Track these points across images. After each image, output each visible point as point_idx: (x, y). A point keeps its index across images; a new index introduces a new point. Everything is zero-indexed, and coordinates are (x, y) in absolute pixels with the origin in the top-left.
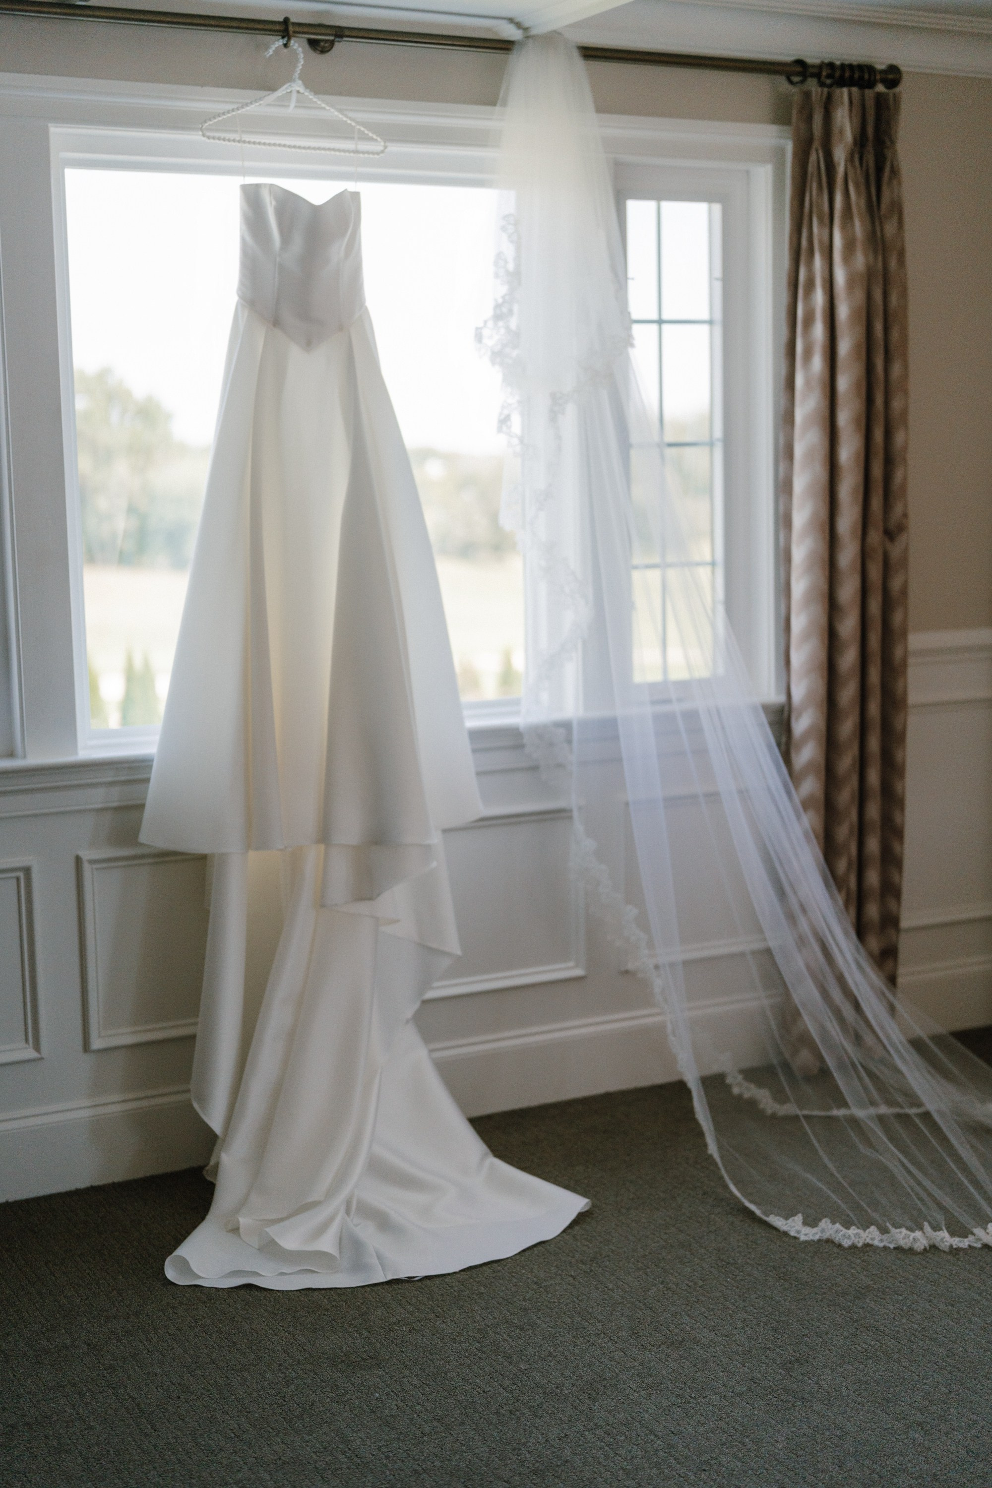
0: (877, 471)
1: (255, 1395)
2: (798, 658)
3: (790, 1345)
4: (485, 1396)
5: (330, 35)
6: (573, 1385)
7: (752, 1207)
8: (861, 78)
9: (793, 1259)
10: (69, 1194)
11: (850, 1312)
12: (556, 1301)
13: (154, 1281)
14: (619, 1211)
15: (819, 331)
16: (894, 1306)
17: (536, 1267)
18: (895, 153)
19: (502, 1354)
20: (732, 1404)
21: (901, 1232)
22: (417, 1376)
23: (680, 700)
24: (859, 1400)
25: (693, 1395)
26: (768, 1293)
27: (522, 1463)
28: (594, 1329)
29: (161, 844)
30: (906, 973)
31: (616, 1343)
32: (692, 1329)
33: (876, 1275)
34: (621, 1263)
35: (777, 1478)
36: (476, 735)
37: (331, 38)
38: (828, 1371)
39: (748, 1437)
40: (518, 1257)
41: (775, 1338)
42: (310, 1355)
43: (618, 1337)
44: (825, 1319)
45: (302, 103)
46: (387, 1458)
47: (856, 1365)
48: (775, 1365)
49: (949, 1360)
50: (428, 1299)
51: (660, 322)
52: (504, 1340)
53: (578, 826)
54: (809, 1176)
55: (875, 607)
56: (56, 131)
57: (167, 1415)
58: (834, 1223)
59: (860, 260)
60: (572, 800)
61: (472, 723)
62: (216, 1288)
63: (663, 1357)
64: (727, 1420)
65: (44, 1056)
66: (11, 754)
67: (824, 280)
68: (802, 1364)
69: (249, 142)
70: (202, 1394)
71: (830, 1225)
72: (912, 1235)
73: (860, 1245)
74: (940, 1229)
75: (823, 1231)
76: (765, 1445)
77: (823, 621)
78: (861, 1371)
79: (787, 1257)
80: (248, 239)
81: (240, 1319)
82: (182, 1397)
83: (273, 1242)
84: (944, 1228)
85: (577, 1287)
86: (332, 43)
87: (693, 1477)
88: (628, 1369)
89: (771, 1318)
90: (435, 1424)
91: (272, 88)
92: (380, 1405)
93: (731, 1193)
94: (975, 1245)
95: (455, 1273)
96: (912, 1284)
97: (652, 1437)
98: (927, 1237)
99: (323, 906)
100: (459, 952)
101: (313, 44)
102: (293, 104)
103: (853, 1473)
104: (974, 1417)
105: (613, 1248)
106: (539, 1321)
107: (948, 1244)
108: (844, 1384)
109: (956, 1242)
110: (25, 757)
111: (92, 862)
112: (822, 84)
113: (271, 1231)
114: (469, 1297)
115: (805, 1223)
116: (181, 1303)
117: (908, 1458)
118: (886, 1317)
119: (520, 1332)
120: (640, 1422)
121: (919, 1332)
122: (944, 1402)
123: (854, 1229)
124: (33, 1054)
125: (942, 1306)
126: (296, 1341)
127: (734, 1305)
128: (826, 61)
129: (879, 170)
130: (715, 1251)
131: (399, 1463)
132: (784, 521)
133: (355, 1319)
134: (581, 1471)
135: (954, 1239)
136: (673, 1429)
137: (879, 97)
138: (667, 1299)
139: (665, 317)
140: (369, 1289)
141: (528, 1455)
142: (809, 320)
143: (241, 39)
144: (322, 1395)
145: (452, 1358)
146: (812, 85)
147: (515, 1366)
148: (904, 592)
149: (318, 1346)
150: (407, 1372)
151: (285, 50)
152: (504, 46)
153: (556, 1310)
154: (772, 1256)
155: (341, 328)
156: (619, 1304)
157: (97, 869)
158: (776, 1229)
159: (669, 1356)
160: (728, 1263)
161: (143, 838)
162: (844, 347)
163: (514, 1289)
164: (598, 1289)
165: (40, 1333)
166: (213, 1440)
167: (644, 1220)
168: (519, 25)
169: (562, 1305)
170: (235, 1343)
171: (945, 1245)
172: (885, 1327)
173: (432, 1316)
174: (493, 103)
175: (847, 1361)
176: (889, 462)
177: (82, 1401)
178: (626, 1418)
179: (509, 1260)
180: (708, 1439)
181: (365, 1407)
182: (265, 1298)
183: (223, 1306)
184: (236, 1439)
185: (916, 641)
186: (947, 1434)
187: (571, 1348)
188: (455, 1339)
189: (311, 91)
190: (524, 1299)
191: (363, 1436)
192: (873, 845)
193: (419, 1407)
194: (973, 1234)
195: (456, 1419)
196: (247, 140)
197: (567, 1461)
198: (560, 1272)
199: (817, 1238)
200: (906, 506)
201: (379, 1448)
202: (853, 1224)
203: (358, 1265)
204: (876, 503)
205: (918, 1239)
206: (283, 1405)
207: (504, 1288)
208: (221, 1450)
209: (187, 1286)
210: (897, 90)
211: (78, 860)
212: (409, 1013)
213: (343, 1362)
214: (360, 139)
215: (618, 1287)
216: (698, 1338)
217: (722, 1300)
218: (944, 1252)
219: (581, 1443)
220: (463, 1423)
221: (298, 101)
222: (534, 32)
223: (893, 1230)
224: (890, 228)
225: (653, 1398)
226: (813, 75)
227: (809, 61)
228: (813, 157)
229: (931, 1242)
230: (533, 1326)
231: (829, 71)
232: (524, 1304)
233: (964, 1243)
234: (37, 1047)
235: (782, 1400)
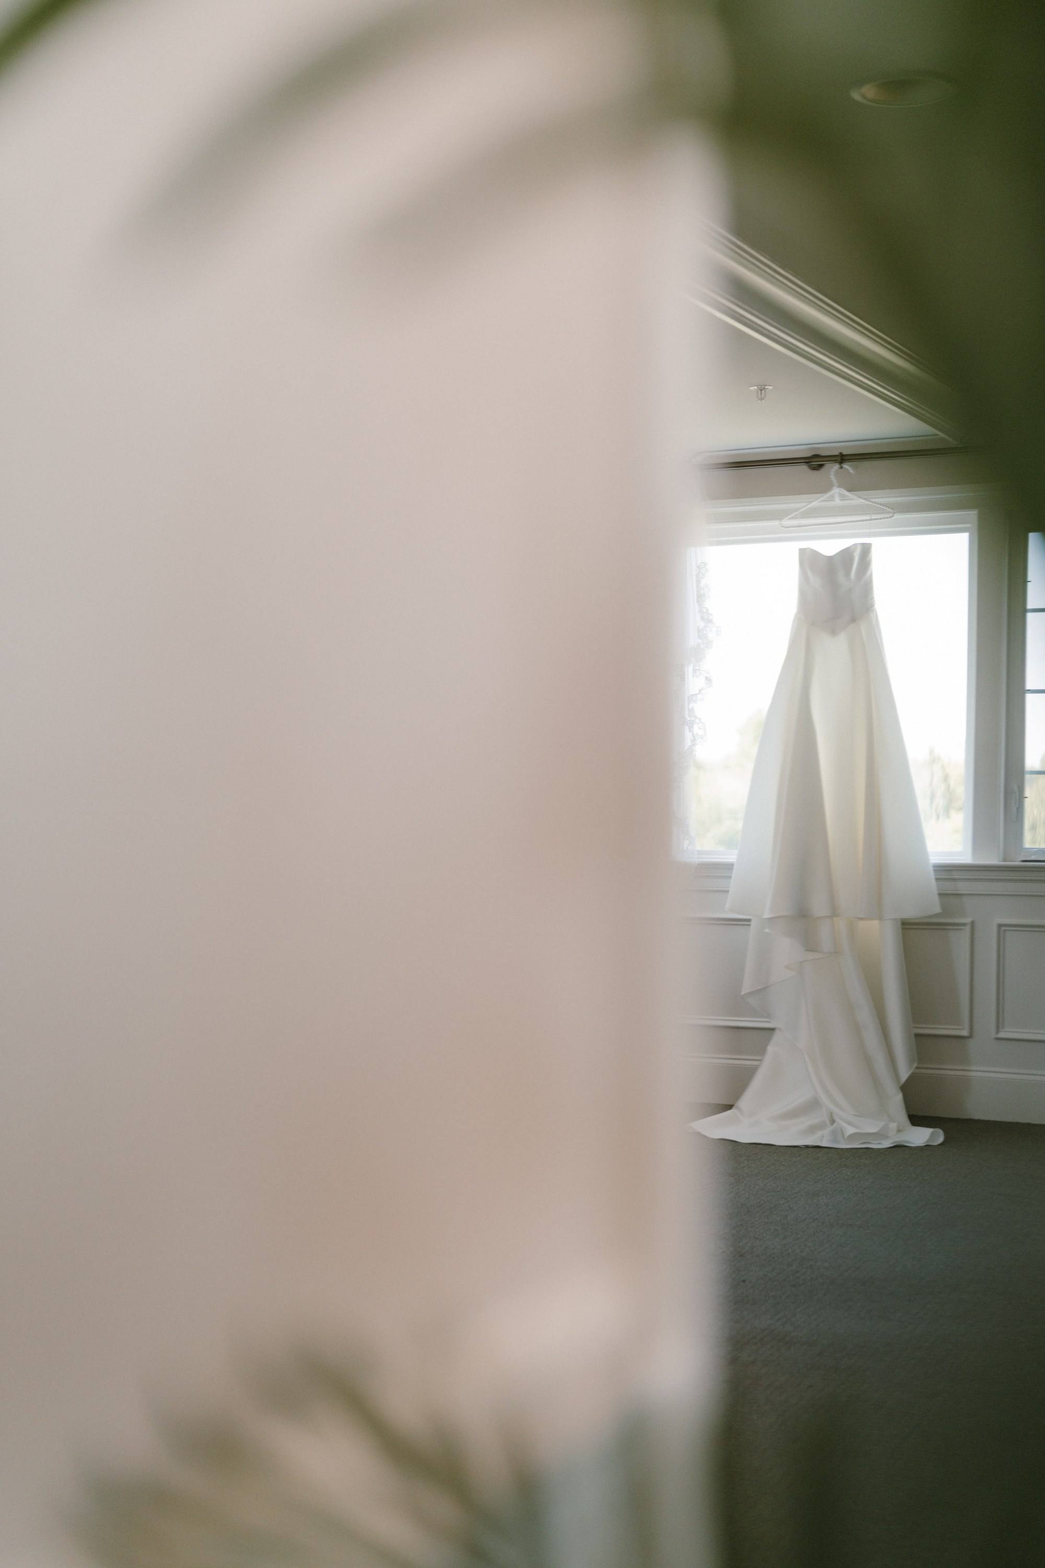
45: (843, 497)
102: (835, 499)
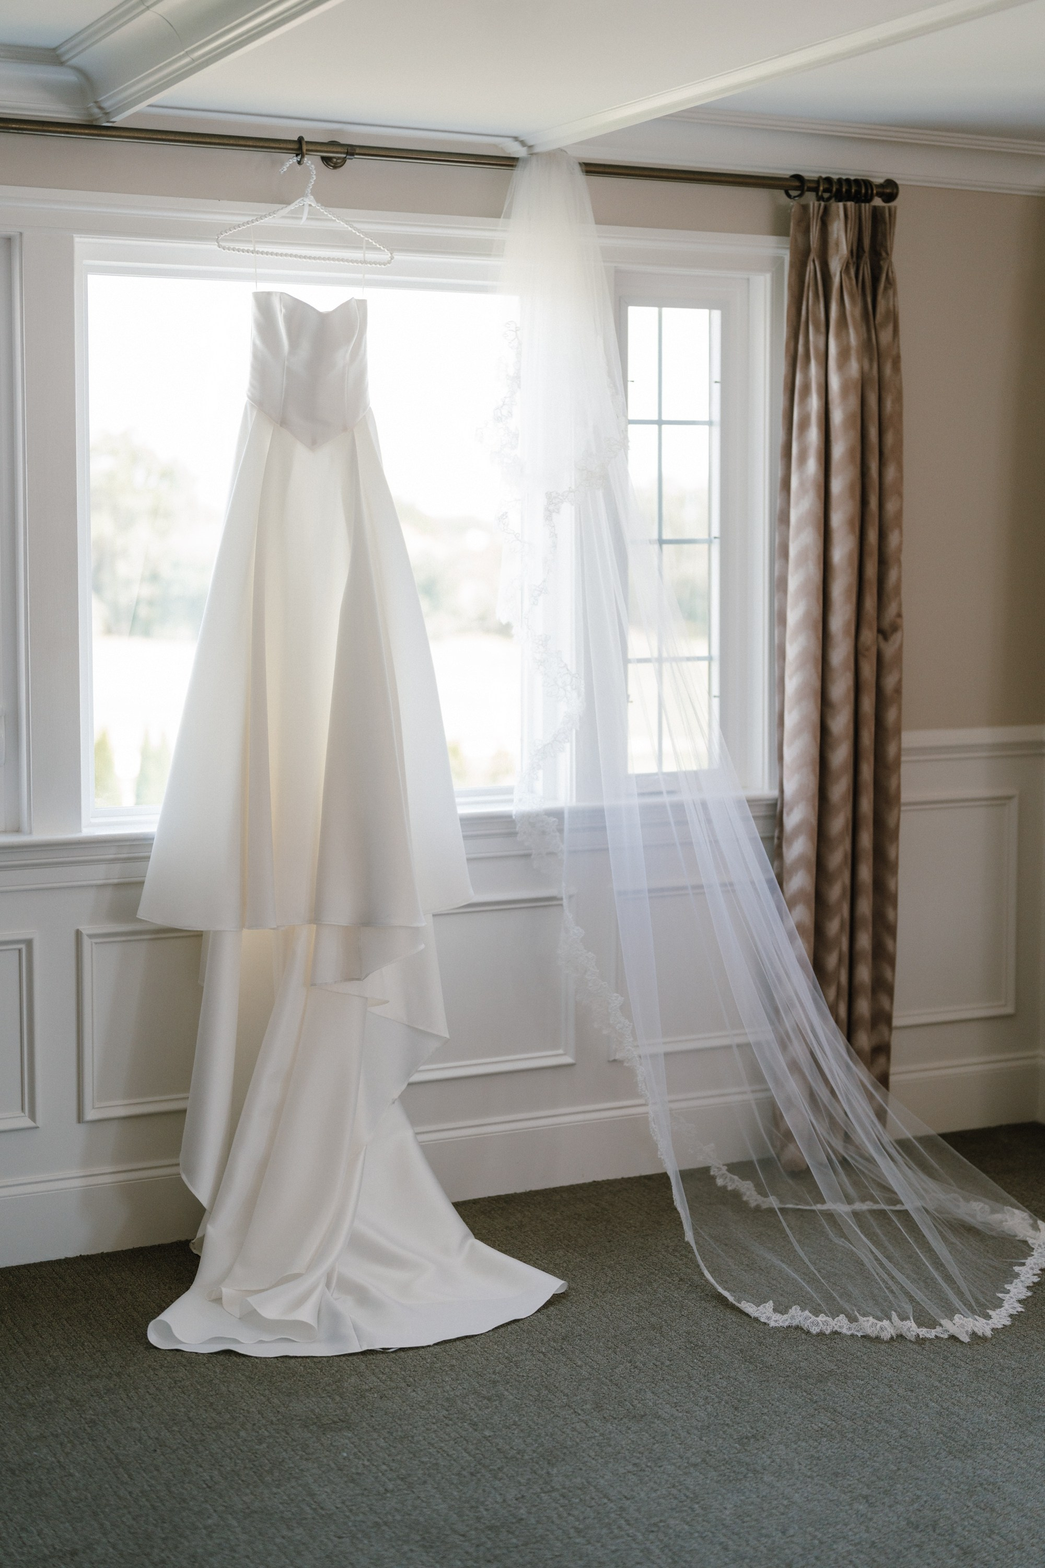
0: (871, 570)
1: (228, 1451)
2: (790, 753)
3: (748, 1422)
4: (449, 1458)
5: (341, 153)
6: (534, 1451)
7: (726, 1294)
8: (858, 192)
9: (760, 1344)
10: (59, 1262)
11: (810, 1394)
12: (525, 1375)
13: (137, 1344)
14: (595, 1294)
15: (814, 435)
16: (854, 1389)
17: (508, 1343)
18: (890, 264)
19: (469, 1422)
20: (686, 1474)
21: (868, 1321)
22: (384, 1439)
23: (670, 792)
24: (809, 1474)
25: (649, 1464)
26: (733, 1374)
27: (478, 1519)
28: (560, 1401)
29: (160, 921)
30: (898, 1072)
31: (579, 1415)
32: (654, 1403)
33: (841, 1360)
34: (591, 1342)
35: (722, 1540)
36: (469, 822)
37: (344, 156)
38: (782, 1447)
39: (698, 1503)
40: (491, 1334)
41: (735, 1415)
42: (283, 1416)
43: (582, 1410)
44: (785, 1399)
45: (313, 216)
46: (351, 1511)
47: (811, 1442)
48: (731, 1440)
49: (902, 1441)
50: (401, 1369)
51: (660, 422)
52: (472, 1409)
53: (568, 915)
54: (784, 1266)
55: (868, 705)
56: (81, 242)
57: (143, 1465)
58: (803, 1310)
59: (854, 367)
60: (562, 889)
61: (464, 810)
62: (196, 1353)
63: (624, 1429)
64: (679, 1487)
65: (38, 1126)
66: (18, 830)
67: (819, 385)
68: (758, 1440)
69: (262, 253)
70: (178, 1448)
71: (800, 1313)
72: (880, 1323)
73: (827, 1332)
74: (907, 1318)
75: (793, 1317)
76: (713, 1510)
77: (816, 717)
78: (815, 1448)
79: (755, 1342)
80: (258, 342)
81: (217, 1381)
82: (158, 1450)
83: (254, 1313)
84: (911, 1318)
85: (546, 1363)
86: (344, 160)
87: (641, 1537)
88: (589, 1439)
89: (733, 1397)
90: (399, 1482)
91: (285, 201)
92: (347, 1464)
93: (707, 1281)
94: (942, 1336)
95: (429, 1346)
96: (875, 1370)
97: (605, 1501)
98: (895, 1326)
99: (313, 985)
100: (447, 1036)
101: (326, 160)
102: (305, 216)
103: (795, 1539)
104: (919, 1493)
105: (586, 1328)
106: (506, 1393)
107: (914, 1334)
108: (797, 1459)
109: (923, 1332)
110: (31, 833)
111: (91, 936)
112: (820, 198)
113: (252, 1300)
114: (441, 1369)
115: (775, 1310)
116: (162, 1366)
117: (849, 1527)
118: (845, 1400)
119: (487, 1402)
120: (595, 1487)
121: (876, 1414)
122: (891, 1478)
123: (823, 1317)
124: (28, 1123)
125: (901, 1391)
126: (270, 1403)
127: (698, 1384)
128: (824, 176)
129: (875, 280)
130: (685, 1334)
131: (361, 1516)
132: (778, 618)
133: (329, 1385)
134: (535, 1529)
135: (922, 1329)
136: (626, 1494)
137: (875, 209)
138: (633, 1376)
139: (665, 417)
140: (344, 1359)
141: (485, 1513)
142: (804, 424)
143: (257, 157)
144: (292, 1453)
145: (420, 1423)
146: (810, 199)
147: (479, 1433)
148: (898, 691)
149: (291, 1408)
150: (375, 1435)
151: (299, 167)
152: (509, 162)
153: (524, 1383)
154: (741, 1340)
155: (345, 429)
156: (586, 1379)
157: (96, 943)
158: (747, 1315)
159: (629, 1429)
160: (696, 1346)
161: (142, 914)
162: (839, 450)
163: (485, 1362)
164: (567, 1365)
165: (26, 1389)
166: (186, 1489)
167: (619, 1303)
168: (523, 143)
169: (530, 1379)
170: (212, 1404)
171: (912, 1335)
172: (843, 1408)
173: (403, 1385)
174: (497, 215)
175: (802, 1438)
176: (883, 563)
177: (63, 1451)
178: (582, 1483)
179: (483, 1336)
180: (659, 1504)
181: (333, 1465)
182: (243, 1364)
183: (202, 1369)
184: (208, 1489)
185: (910, 738)
186: (890, 1507)
187: (535, 1418)
188: (424, 1406)
189: (322, 205)
190: (494, 1373)
191: (329, 1491)
192: (864, 941)
193: (384, 1467)
194: (941, 1325)
195: (419, 1478)
196: (261, 250)
197: (522, 1519)
198: (531, 1348)
199: (786, 1324)
200: (900, 605)
201: (343, 1502)
202: (821, 1312)
203: (335, 1336)
204: (870, 603)
205: (887, 1328)
206: (254, 1461)
207: (475, 1362)
208: (194, 1498)
209: (169, 1350)
210: (892, 204)
211: (78, 934)
212: (396, 1094)
213: (315, 1423)
214: (367, 248)
215: (586, 1364)
216: (660, 1413)
217: (686, 1379)
218: (911, 1341)
219: (536, 1504)
220: (425, 1482)
221: (309, 213)
222: (537, 150)
223: (861, 1318)
224: (885, 336)
225: (610, 1465)
226: (810, 189)
227: (806, 175)
228: (810, 267)
229: (899, 1332)
230: (500, 1397)
231: (826, 186)
232: (494, 1376)
233: (931, 1334)
234: (33, 1116)
235: (734, 1472)
